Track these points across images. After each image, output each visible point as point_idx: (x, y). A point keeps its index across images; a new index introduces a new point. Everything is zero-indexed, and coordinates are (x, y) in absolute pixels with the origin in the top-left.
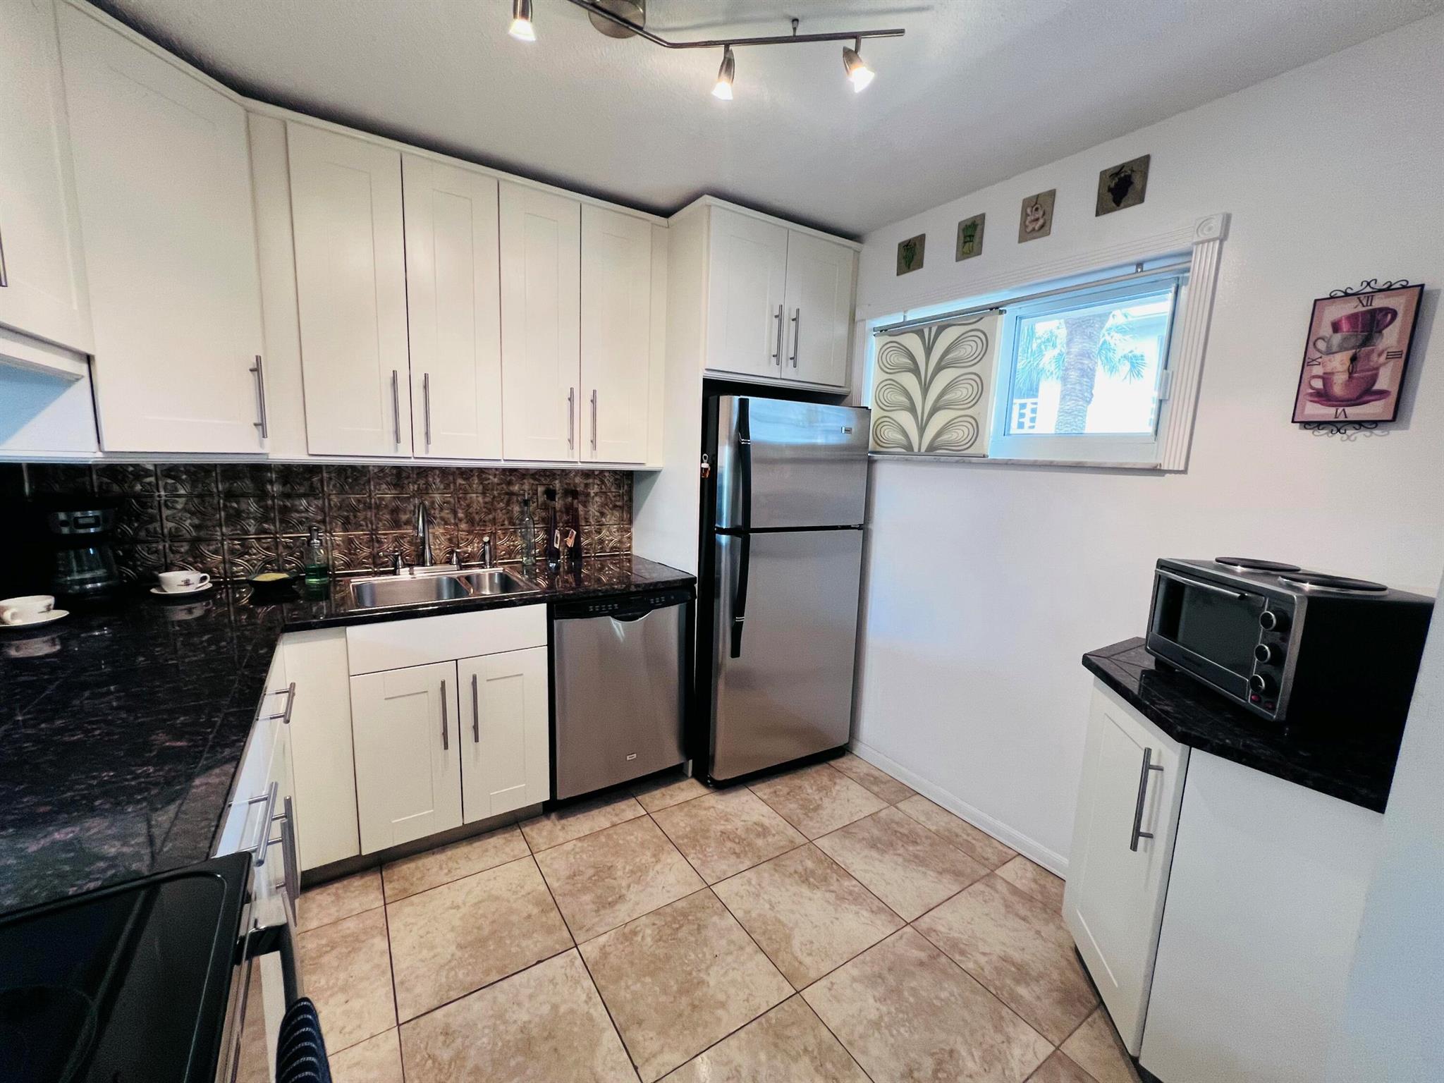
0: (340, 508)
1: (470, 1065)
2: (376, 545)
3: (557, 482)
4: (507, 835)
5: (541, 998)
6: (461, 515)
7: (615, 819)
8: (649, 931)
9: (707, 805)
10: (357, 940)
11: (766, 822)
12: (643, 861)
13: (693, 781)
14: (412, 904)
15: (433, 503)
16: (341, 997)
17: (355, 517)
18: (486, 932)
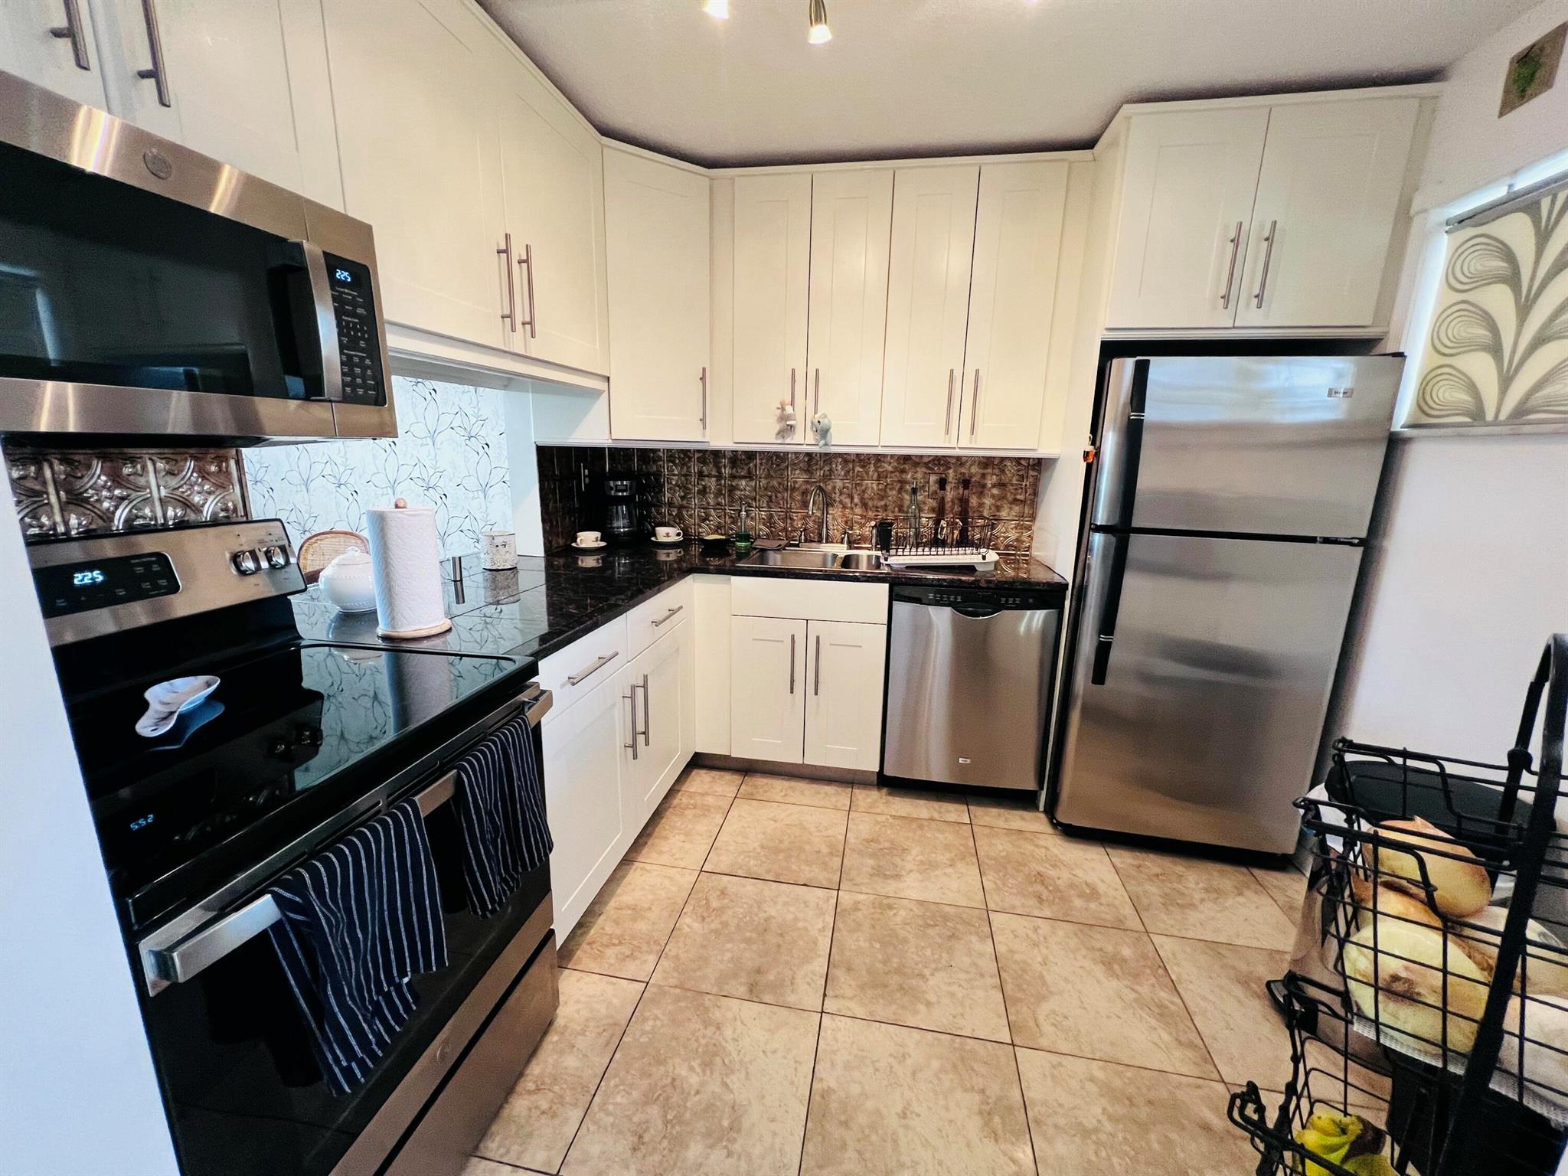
0: (766, 489)
1: (724, 918)
2: (789, 521)
3: (951, 471)
4: (840, 789)
5: (792, 909)
6: (856, 500)
7: (936, 816)
8: (903, 913)
9: (1041, 843)
10: (708, 810)
11: (1102, 888)
12: (938, 859)
13: (1043, 816)
14: (750, 805)
15: (834, 488)
16: (682, 838)
17: (776, 497)
18: (783, 846)
